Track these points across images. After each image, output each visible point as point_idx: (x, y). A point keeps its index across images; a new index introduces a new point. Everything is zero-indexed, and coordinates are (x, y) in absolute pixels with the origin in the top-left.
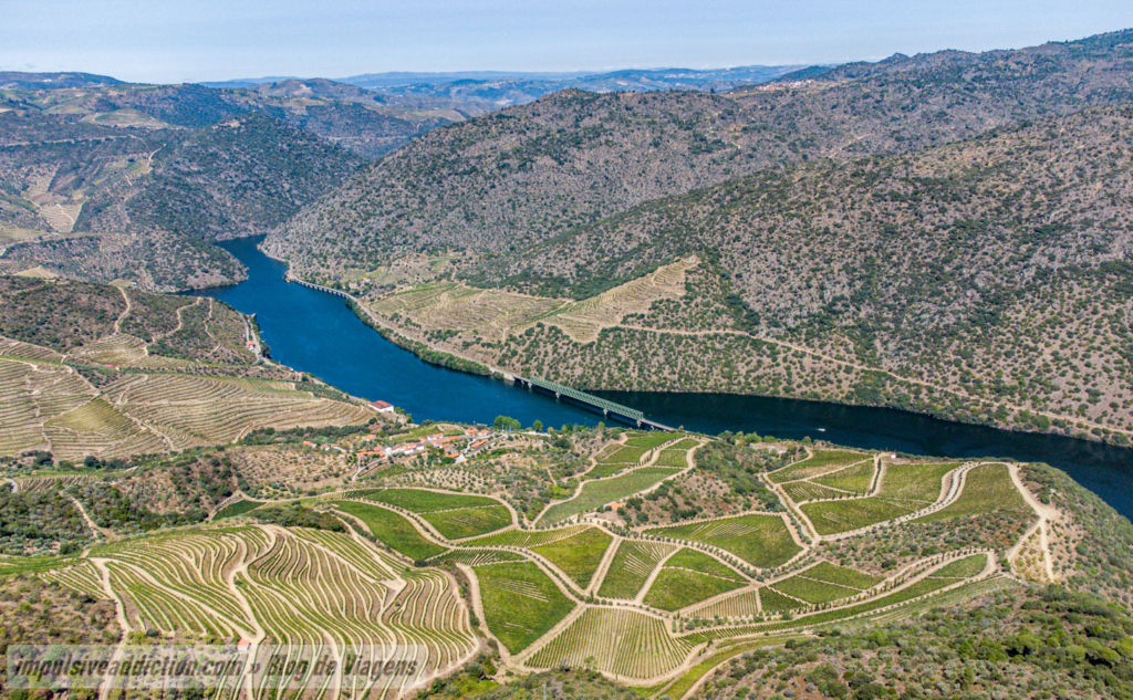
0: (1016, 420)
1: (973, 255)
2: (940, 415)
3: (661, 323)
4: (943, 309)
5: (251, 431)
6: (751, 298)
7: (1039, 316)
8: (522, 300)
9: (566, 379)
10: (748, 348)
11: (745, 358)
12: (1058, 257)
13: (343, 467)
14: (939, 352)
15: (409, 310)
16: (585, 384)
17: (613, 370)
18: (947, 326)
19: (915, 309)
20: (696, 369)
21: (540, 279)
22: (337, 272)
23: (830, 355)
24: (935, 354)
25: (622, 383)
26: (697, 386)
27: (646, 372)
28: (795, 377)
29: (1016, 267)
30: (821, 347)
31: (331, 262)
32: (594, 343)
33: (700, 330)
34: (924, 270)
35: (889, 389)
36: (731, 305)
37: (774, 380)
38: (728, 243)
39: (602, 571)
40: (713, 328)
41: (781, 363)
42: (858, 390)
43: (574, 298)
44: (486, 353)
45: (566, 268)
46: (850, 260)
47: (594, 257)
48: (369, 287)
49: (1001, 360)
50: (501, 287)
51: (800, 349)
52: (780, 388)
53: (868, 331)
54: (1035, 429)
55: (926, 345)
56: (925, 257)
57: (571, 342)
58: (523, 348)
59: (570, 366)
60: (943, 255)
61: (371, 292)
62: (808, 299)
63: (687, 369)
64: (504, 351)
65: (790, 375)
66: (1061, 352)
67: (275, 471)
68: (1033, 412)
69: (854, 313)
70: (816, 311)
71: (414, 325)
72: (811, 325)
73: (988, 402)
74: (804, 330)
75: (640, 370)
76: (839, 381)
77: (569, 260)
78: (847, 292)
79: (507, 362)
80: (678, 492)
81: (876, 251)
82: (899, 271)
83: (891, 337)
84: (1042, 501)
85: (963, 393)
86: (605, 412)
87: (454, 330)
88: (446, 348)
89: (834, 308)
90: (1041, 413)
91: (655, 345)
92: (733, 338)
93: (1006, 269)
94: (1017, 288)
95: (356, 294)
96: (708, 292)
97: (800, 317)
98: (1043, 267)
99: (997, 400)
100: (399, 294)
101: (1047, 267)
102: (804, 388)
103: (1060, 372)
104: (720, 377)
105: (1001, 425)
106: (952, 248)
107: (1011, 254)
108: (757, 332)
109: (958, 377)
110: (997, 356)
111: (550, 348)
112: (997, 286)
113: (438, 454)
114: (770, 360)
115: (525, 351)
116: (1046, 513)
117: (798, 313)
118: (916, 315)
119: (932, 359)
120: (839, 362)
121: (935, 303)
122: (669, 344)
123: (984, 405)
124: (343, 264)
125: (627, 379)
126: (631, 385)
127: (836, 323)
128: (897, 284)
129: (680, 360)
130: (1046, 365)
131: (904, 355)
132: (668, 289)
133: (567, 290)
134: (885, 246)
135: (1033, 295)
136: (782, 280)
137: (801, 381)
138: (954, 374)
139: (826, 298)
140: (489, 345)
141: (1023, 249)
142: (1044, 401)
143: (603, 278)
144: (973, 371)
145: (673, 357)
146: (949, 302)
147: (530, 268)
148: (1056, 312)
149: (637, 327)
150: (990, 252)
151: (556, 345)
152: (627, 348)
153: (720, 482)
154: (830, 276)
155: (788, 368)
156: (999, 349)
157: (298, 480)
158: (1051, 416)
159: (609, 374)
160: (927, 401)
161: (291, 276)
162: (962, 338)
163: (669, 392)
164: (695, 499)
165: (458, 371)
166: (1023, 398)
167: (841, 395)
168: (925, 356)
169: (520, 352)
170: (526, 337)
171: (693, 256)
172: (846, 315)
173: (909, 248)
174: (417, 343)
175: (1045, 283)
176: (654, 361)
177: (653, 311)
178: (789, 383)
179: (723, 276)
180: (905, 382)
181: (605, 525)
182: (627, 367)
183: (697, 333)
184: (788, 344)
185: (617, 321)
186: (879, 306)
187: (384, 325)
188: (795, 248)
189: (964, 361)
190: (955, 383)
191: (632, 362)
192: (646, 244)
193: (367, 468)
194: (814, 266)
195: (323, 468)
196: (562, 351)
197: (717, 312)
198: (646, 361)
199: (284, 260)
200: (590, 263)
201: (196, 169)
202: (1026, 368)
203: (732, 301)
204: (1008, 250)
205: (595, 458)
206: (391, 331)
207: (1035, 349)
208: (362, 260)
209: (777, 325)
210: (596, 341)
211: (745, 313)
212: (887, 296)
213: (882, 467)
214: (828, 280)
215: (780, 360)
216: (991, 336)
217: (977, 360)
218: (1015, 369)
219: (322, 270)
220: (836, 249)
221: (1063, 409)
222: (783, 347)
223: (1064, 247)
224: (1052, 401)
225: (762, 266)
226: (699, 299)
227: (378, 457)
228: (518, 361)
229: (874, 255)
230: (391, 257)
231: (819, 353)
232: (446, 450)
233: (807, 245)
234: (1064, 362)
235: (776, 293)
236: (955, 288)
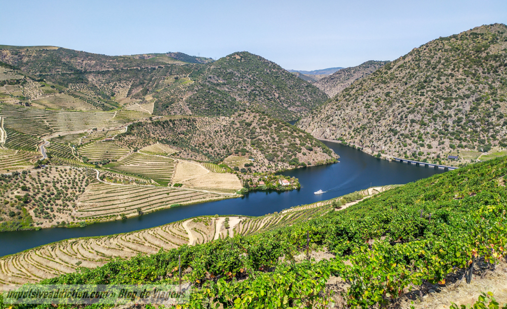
201: (221, 82)
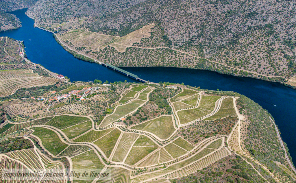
0: (239, 73)
1: (231, 22)
2: (220, 72)
3: (144, 45)
4: (222, 39)
5: (18, 90)
6: (170, 36)
7: (248, 41)
8: (104, 36)
9: (117, 64)
10: (169, 52)
11: (168, 56)
12: (254, 23)
13: (44, 106)
14: (220, 53)
15: (71, 39)
16: (122, 65)
17: (130, 61)
18: (223, 45)
19: (215, 39)
20: (154, 59)
21: (109, 29)
22: (50, 24)
23: (191, 54)
24: (219, 53)
25: (133, 64)
26: (154, 65)
27: (140, 61)
28: (181, 61)
29: (242, 26)
30: (189, 51)
31: (48, 21)
32: (124, 52)
33: (155, 47)
34: (218, 27)
35: (207, 64)
36: (164, 39)
37: (176, 62)
38: (163, 19)
39: (115, 148)
40: (159, 46)
41: (178, 57)
42: (198, 65)
43: (119, 36)
44: (93, 55)
45: (117, 26)
46: (197, 24)
47: (125, 22)
48: (60, 30)
49: (237, 55)
50: (98, 32)
51: (183, 52)
52: (177, 65)
53: (202, 46)
54: (244, 76)
55: (217, 51)
56: (218, 23)
57: (118, 52)
58: (104, 53)
59: (118, 59)
60: (223, 22)
61: (60, 32)
62: (185, 37)
63: (151, 60)
64: (99, 55)
65: (180, 60)
66: (252, 52)
67: (20, 111)
68: (244, 70)
69: (198, 41)
70: (187, 40)
71: (72, 45)
72: (186, 45)
73: (232, 68)
74: (184, 46)
75: (138, 60)
76: (193, 62)
77: (118, 23)
78: (196, 34)
79: (100, 58)
80: (143, 111)
81: (205, 21)
82: (211, 27)
83: (208, 48)
84: (240, 113)
85: (226, 65)
86: (128, 75)
87: (84, 47)
88: (82, 53)
89: (193, 39)
90: (246, 71)
91: (142, 52)
92: (164, 49)
93: (240, 26)
94: (242, 33)
95: (56, 32)
96: (157, 35)
97: (183, 42)
98: (250, 26)
99: (235, 67)
100: (69, 33)
101: (251, 26)
102: (184, 65)
103: (252, 58)
104: (161, 62)
105: (235, 75)
106: (226, 20)
107: (241, 22)
108: (171, 47)
109: (225, 60)
110: (236, 53)
111: (112, 54)
112: (237, 32)
113: (75, 97)
114: (175, 56)
115: (105, 54)
116: (241, 117)
117: (183, 41)
118: (215, 41)
119: (218, 55)
120: (193, 56)
121: (220, 38)
122: (146, 52)
123: (232, 69)
124: (51, 21)
125: (134, 63)
126: (136, 65)
127: (193, 44)
128: (210, 31)
129: (149, 57)
130: (248, 56)
131: (211, 54)
132: (146, 34)
133: (117, 33)
134: (207, 19)
135: (246, 35)
136: (178, 30)
137: (183, 62)
138: (224, 59)
139: (190, 36)
140: (94, 53)
141: (245, 20)
142: (247, 67)
143: (128, 29)
144: (229, 58)
145: (148, 56)
146: (224, 37)
147: (106, 26)
148: (252, 40)
149: (137, 47)
150: (236, 21)
151: (113, 53)
152: (134, 53)
153: (155, 105)
154: (192, 29)
155: (179, 58)
156: (236, 51)
157: (28, 113)
158: (248, 72)
159: (129, 62)
160: (216, 68)
161: (36, 25)
162: (227, 48)
163: (146, 67)
164: (147, 113)
165: (85, 61)
166: (242, 67)
167: (194, 66)
168: (217, 54)
169: (103, 55)
170: (105, 50)
171: (153, 23)
172: (196, 41)
173: (214, 19)
174: (73, 51)
175: (250, 31)
176: (142, 58)
177: (141, 42)
178: (180, 63)
179: (162, 29)
180: (211, 62)
181: (119, 127)
182: (134, 60)
183: (154, 48)
184: (180, 51)
185: (131, 45)
186: (205, 38)
187: (64, 44)
188: (182, 20)
189: (227, 55)
190: (224, 62)
191: (136, 58)
192: (140, 18)
193: (52, 105)
194: (188, 26)
195: (37, 107)
196: (115, 55)
197: (160, 41)
198: (140, 57)
199: (34, 19)
200: (124, 24)
202: (243, 57)
203: (165, 37)
204: (241, 21)
205: (122, 94)
206: (66, 47)
207: (246, 52)
208: (57, 20)
209: (177, 45)
210: (125, 52)
211: (168, 41)
212: (207, 35)
213: (201, 97)
214: (191, 31)
215: (177, 56)
216: (235, 48)
217: (230, 55)
218: (240, 58)
219: (45, 23)
220: (194, 20)
221: (251, 70)
222: (178, 52)
223: (255, 20)
224: (249, 67)
225: (173, 26)
226: (155, 37)
227: (55, 100)
228: (103, 58)
229: (204, 22)
230: (66, 19)
231: (188, 54)
232: (77, 96)
233: (186, 19)
234: (253, 55)
235: (177, 35)
236: (226, 33)
